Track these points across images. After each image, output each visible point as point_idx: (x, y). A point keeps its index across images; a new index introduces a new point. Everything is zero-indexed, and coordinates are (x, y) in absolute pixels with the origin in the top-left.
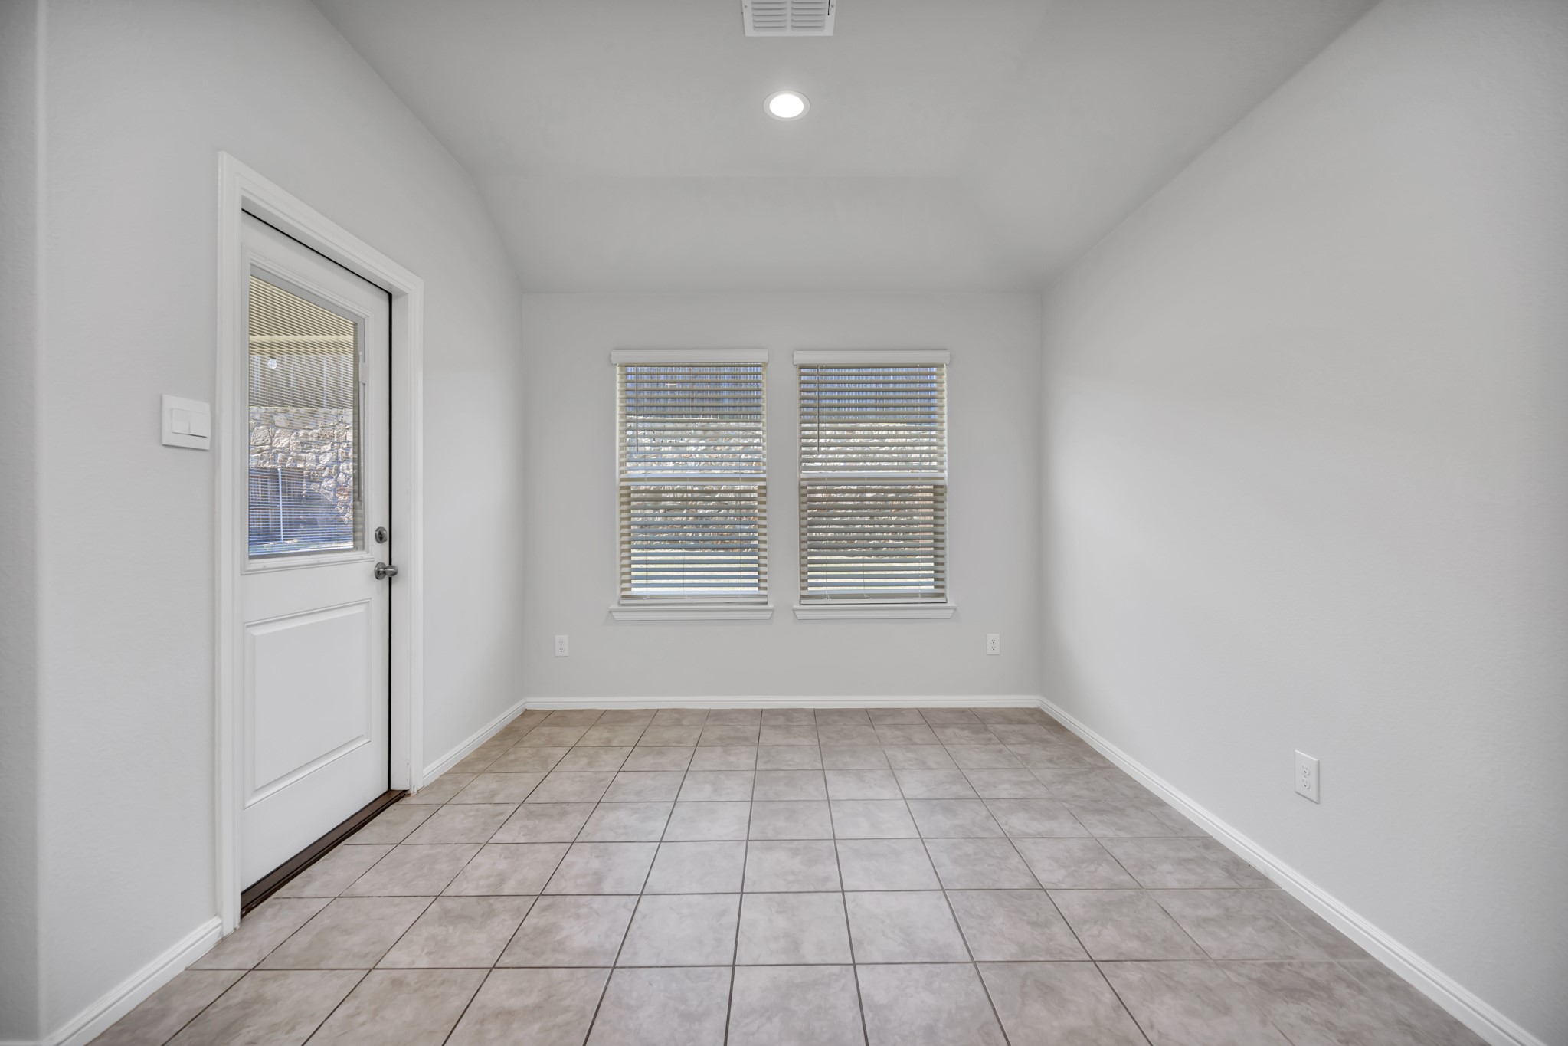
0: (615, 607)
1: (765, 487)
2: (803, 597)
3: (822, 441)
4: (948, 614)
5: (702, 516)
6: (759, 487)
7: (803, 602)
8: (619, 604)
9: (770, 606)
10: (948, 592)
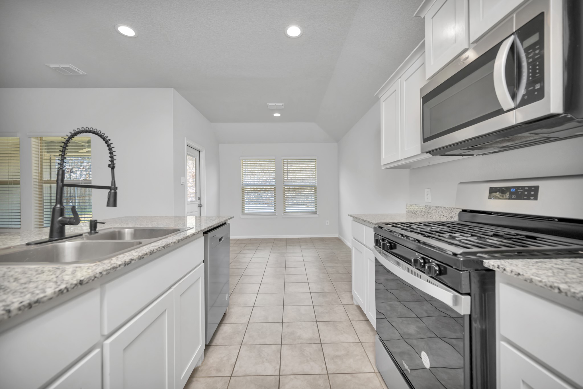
0: (241, 215)
1: (275, 187)
2: (284, 213)
3: (288, 177)
4: (317, 216)
5: (259, 194)
6: (274, 187)
7: (284, 214)
8: (242, 215)
9: (276, 215)
10: (317, 211)
